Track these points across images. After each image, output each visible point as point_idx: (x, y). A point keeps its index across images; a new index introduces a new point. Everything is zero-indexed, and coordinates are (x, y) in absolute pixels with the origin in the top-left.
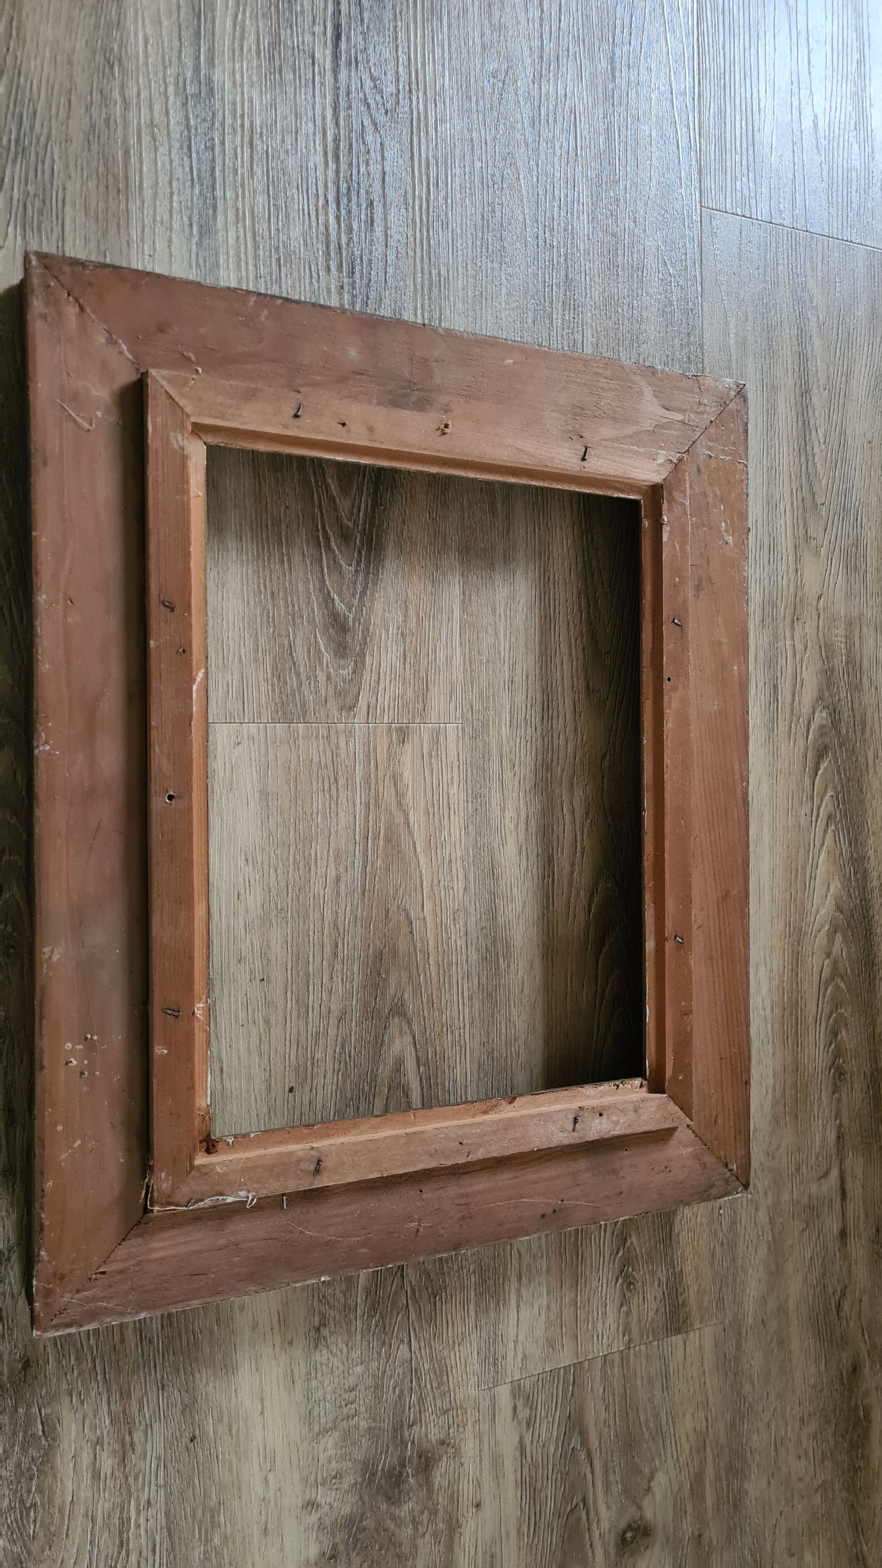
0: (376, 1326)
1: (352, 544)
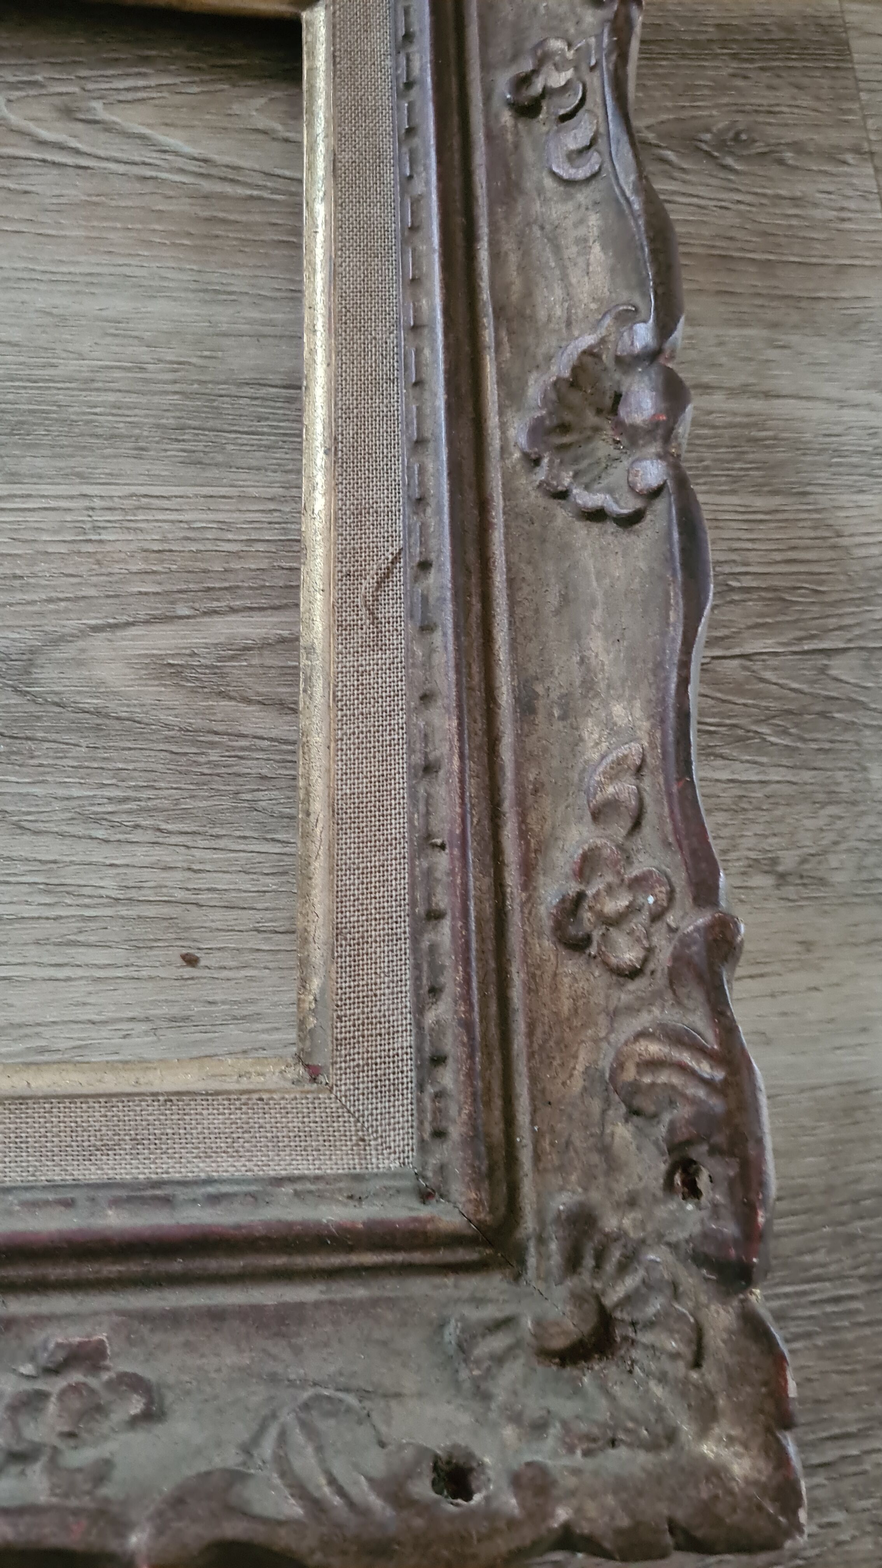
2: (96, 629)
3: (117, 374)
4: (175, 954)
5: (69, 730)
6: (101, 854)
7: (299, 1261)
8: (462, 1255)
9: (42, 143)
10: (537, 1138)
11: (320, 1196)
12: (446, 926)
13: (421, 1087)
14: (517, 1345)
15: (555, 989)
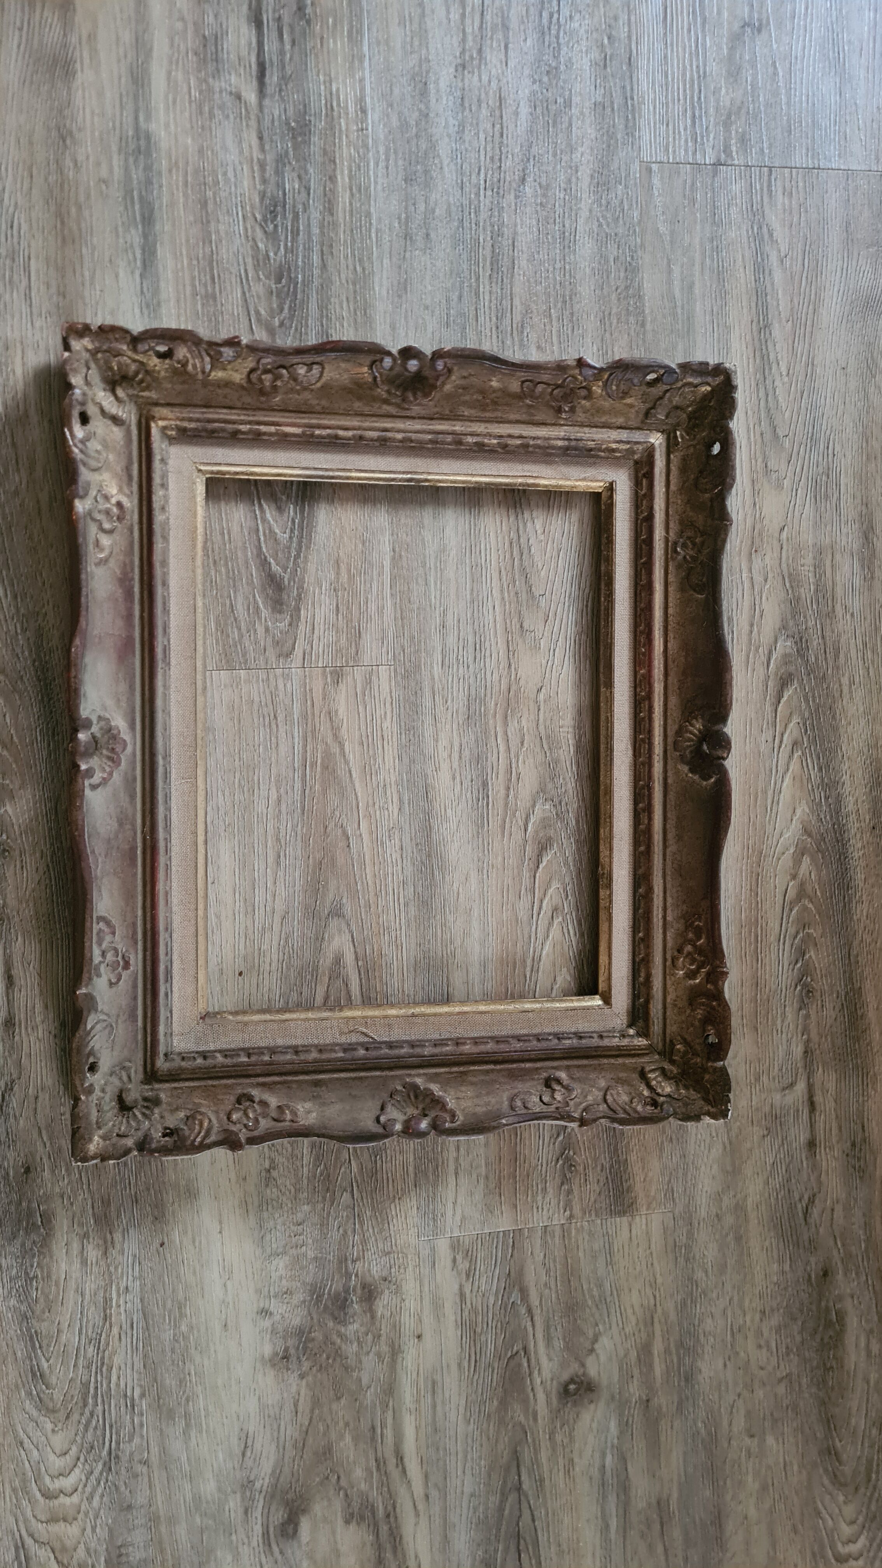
0: (321, 1175)
1: (286, 515)
2: (352, 936)
3: (448, 935)
4: (243, 969)
5: (317, 930)
6: (275, 944)
7: (149, 1020)
8: (149, 1066)
9: (542, 901)
10: (181, 1088)
11: (166, 1025)
12: (246, 1059)
13: (197, 1052)
14: (124, 1083)
15: (225, 1094)
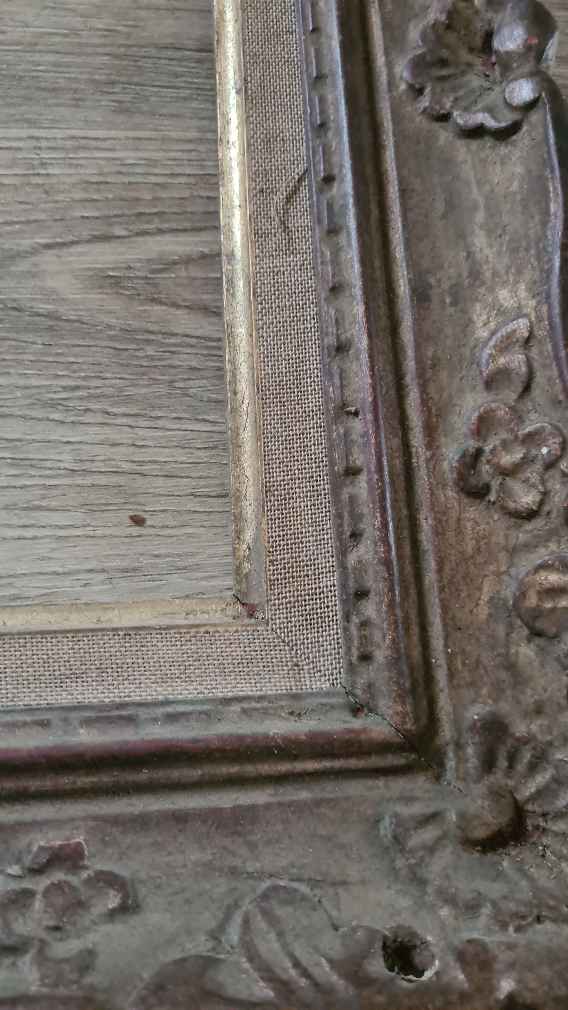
2: (47, 247)
3: (57, 39)
4: (125, 516)
5: (27, 330)
6: (58, 434)
7: (250, 769)
8: (390, 760)
10: (450, 659)
11: (265, 713)
12: (362, 481)
13: (347, 618)
14: (444, 836)
15: (459, 531)
